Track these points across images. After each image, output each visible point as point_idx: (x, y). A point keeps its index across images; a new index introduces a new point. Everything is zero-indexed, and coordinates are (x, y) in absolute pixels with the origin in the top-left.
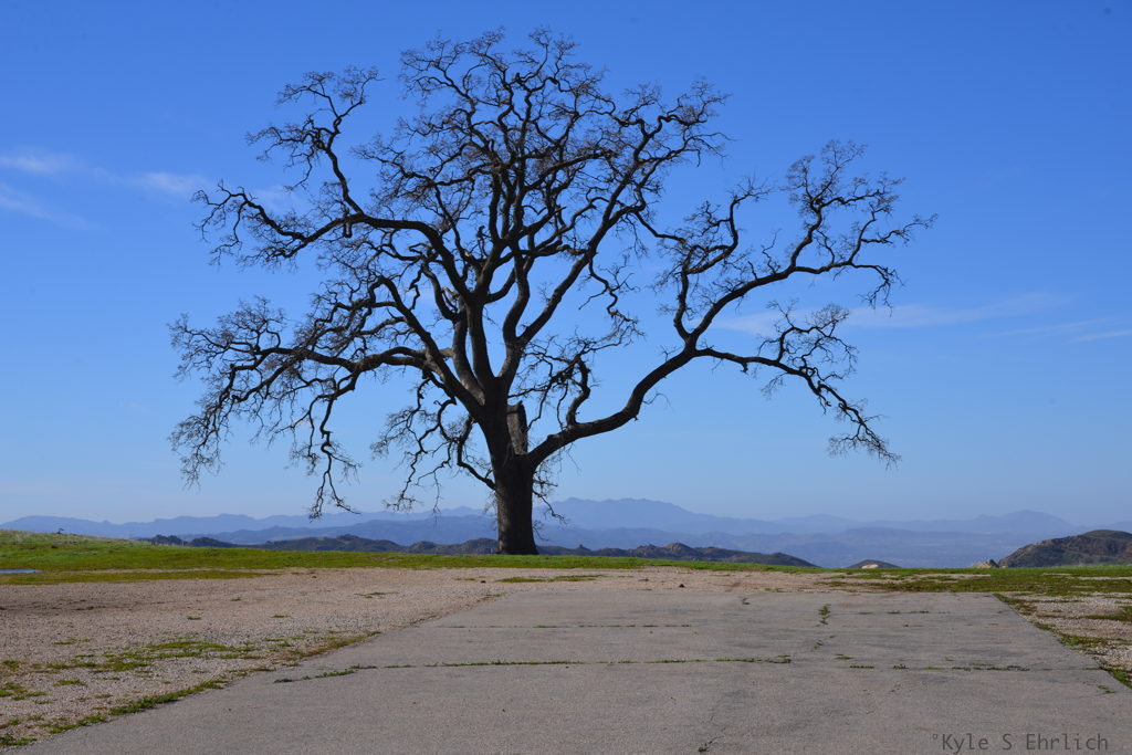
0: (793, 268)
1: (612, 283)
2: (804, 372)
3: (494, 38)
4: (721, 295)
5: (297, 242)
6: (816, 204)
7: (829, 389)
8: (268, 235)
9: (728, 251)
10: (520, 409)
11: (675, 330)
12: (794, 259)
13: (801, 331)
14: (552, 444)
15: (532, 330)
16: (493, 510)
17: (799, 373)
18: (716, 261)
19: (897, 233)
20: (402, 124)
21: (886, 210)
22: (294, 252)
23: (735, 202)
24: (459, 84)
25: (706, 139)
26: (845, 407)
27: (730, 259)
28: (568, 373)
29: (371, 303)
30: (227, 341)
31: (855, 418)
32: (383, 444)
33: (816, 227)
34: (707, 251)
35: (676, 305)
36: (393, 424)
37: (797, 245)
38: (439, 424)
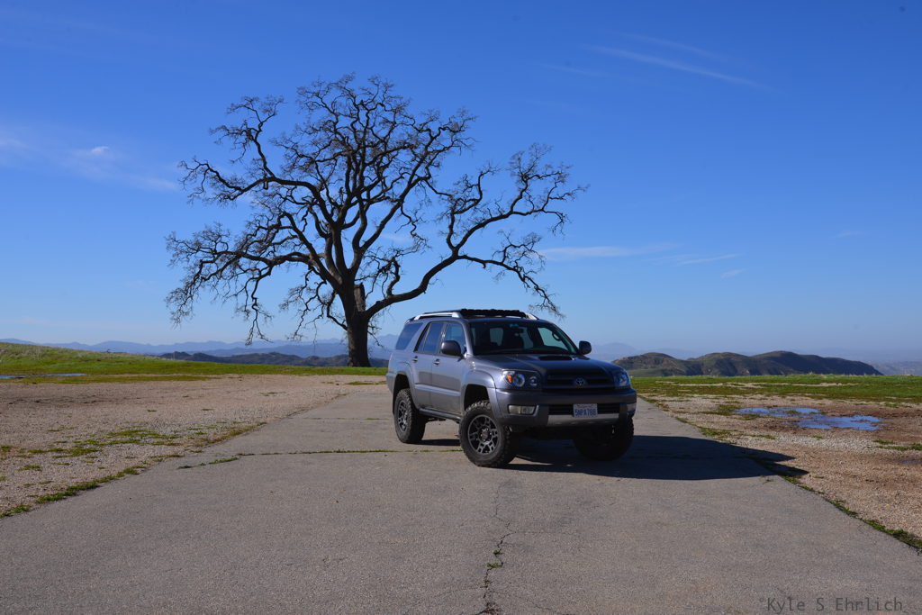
0: (511, 213)
1: (413, 218)
2: (516, 269)
3: (349, 79)
4: (472, 226)
5: (237, 191)
6: (525, 178)
7: (530, 279)
8: (221, 188)
9: (477, 202)
10: (361, 287)
11: (447, 245)
12: (512, 208)
13: (515, 247)
14: (379, 306)
15: (368, 243)
16: (346, 341)
17: (514, 269)
18: (470, 207)
19: (569, 194)
20: (297, 128)
21: (563, 182)
22: (235, 197)
23: (482, 175)
24: (330, 107)
25: (463, 141)
26: (537, 289)
27: (478, 207)
28: (388, 267)
29: (279, 227)
30: (198, 247)
31: (543, 294)
32: (285, 305)
33: (524, 190)
34: (466, 202)
35: (448, 231)
36: (292, 294)
37: (514, 200)
38: (317, 295)
